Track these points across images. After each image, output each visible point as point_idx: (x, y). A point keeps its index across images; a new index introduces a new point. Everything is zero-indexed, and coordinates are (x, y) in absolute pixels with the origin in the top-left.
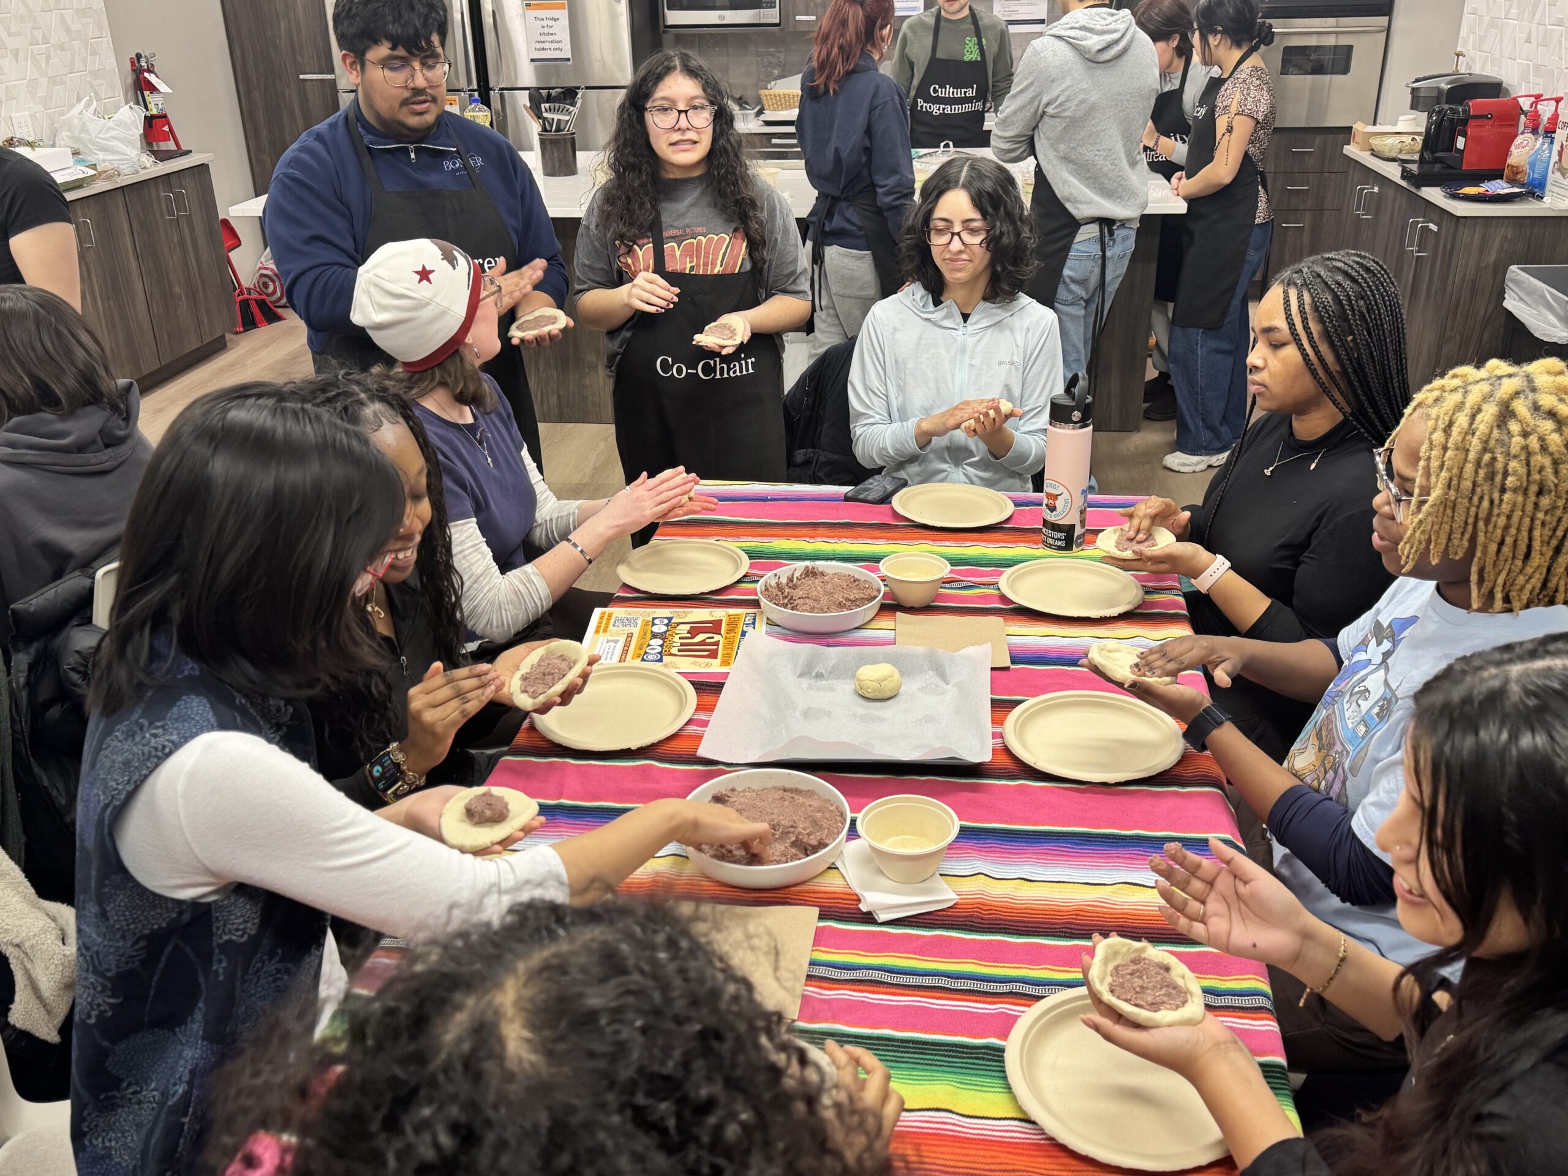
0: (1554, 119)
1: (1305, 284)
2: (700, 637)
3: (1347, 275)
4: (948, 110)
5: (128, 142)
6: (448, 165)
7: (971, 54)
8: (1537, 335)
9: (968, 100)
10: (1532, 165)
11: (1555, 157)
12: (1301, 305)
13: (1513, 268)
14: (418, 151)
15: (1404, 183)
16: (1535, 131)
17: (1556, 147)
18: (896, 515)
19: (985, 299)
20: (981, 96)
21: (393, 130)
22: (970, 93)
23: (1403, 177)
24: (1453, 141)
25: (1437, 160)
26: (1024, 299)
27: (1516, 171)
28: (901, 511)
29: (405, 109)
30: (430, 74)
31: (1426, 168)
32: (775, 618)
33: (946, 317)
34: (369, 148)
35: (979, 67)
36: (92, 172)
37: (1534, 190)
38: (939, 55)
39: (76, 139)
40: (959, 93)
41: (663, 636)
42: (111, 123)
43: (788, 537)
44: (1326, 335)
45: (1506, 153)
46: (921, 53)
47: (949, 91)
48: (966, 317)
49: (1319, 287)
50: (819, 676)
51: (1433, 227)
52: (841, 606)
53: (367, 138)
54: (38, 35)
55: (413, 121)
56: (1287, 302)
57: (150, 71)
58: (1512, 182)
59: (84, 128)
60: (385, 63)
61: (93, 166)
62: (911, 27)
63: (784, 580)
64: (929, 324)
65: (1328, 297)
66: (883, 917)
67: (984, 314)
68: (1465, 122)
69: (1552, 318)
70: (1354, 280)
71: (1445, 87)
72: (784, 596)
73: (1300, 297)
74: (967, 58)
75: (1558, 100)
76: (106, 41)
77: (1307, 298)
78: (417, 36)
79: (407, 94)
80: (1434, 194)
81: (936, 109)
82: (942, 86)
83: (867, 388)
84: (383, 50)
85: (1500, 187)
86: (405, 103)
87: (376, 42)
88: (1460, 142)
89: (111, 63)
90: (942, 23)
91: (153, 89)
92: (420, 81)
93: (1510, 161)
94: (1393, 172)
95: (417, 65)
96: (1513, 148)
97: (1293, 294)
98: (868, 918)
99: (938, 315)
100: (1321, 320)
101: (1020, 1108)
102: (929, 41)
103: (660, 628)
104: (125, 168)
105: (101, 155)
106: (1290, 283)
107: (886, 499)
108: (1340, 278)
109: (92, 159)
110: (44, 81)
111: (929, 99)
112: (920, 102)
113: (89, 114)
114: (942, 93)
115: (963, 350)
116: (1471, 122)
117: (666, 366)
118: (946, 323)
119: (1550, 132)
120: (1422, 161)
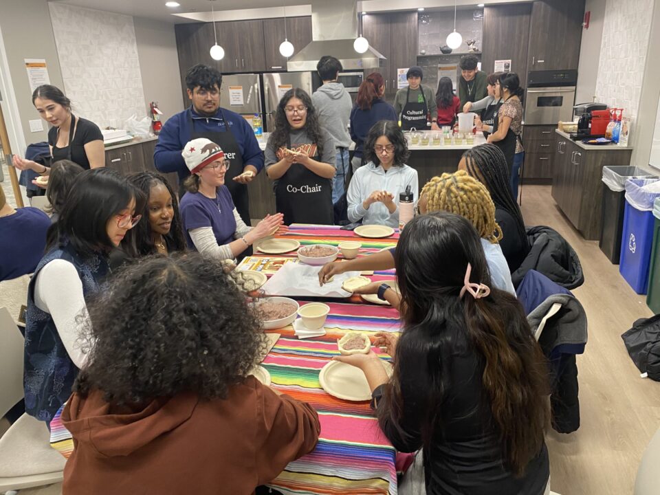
0: (621, 116)
1: (472, 156)
2: (277, 265)
3: (486, 151)
4: (414, 118)
5: (146, 129)
6: (220, 124)
7: (421, 100)
8: (611, 189)
9: (421, 115)
10: (614, 133)
11: (621, 130)
12: (471, 163)
13: (605, 167)
14: (209, 120)
15: (571, 140)
16: (615, 121)
17: (621, 126)
18: (355, 234)
19: (393, 165)
20: (425, 113)
21: (202, 113)
22: (421, 113)
23: (571, 138)
24: (588, 125)
25: (583, 132)
26: (406, 166)
27: (609, 135)
28: (356, 232)
29: (205, 107)
30: (213, 96)
31: (580, 134)
32: (302, 260)
33: (379, 171)
34: (193, 119)
35: (424, 103)
36: (132, 138)
37: (615, 140)
38: (410, 101)
39: (129, 128)
40: (417, 113)
41: (264, 265)
42: (140, 123)
43: (316, 239)
44: (481, 171)
45: (605, 129)
46: (403, 102)
47: (414, 112)
48: (386, 171)
49: (477, 156)
50: (310, 275)
51: (580, 154)
52: (324, 256)
53: (192, 115)
54: (120, 95)
55: (207, 110)
56: (467, 162)
57: (156, 107)
58: (608, 139)
59: (132, 125)
60: (198, 93)
61: (133, 136)
62: (400, 93)
63: (309, 250)
64: (374, 174)
65: (480, 160)
66: (300, 337)
67: (393, 171)
68: (591, 118)
69: (615, 183)
70: (488, 153)
71: (586, 107)
72: (306, 254)
73: (471, 160)
74: (419, 101)
75: (622, 110)
76: (143, 98)
77: (473, 160)
78: (209, 85)
79: (205, 102)
80: (579, 143)
81: (409, 118)
82: (411, 111)
83: (353, 195)
84: (198, 88)
85: (603, 140)
86: (205, 105)
87: (196, 86)
88: (590, 125)
89: (144, 104)
90: (410, 91)
91: (156, 113)
92: (209, 98)
93: (607, 131)
94: (568, 136)
95: (209, 94)
96: (608, 127)
97: (469, 159)
98: (297, 337)
99: (377, 170)
100: (478, 167)
101: (320, 386)
102: (406, 97)
103: (264, 262)
104: (144, 137)
105: (137, 133)
106: (468, 156)
107: (353, 230)
108: (483, 153)
109: (133, 134)
110: (121, 110)
111: (407, 115)
112: (404, 116)
113: (134, 120)
114: (411, 113)
115: (385, 182)
116: (593, 118)
117: (290, 189)
118: (379, 173)
119: (620, 121)
120: (578, 133)
